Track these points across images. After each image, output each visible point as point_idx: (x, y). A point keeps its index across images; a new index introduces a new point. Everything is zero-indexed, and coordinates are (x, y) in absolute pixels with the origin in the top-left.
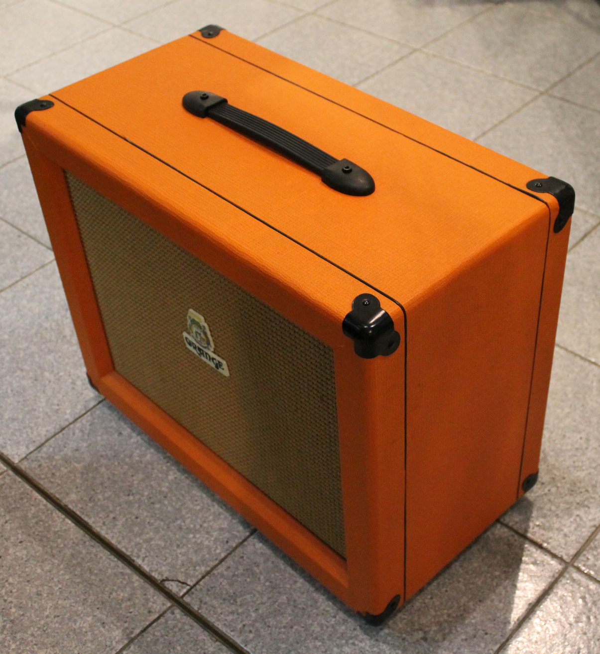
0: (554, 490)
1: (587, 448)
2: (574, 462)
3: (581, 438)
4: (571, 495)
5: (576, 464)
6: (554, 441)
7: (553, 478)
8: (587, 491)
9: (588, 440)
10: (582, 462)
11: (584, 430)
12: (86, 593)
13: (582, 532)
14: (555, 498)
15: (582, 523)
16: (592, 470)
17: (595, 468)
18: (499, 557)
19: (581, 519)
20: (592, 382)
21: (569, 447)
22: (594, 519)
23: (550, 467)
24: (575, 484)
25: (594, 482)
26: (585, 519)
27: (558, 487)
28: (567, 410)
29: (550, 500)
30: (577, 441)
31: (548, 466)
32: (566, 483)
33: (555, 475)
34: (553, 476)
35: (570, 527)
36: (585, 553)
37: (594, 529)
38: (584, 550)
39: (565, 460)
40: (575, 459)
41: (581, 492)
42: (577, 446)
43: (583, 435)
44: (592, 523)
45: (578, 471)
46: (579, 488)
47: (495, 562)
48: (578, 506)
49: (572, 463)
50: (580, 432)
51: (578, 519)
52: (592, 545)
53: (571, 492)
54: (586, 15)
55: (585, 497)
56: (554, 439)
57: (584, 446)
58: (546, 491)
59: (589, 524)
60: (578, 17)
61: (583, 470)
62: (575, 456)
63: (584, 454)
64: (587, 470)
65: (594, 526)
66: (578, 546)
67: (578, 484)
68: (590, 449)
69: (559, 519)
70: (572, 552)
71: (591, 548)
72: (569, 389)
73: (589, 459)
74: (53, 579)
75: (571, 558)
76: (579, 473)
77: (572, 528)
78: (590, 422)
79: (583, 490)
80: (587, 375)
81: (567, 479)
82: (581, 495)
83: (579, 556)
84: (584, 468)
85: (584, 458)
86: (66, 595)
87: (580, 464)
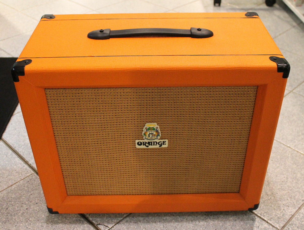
0: (272, 198)
1: (287, 182)
2: (281, 187)
3: (284, 177)
4: (280, 201)
5: (282, 188)
6: (273, 177)
7: (272, 193)
8: (287, 199)
9: (287, 178)
10: (285, 187)
11: (285, 174)
12: (63, 227)
13: (286, 217)
14: (273, 202)
15: (285, 213)
16: (290, 191)
17: (291, 190)
18: (248, 225)
19: (285, 212)
20: (289, 155)
21: (279, 181)
22: (291, 212)
23: (271, 188)
24: (282, 196)
25: (291, 196)
26: (287, 212)
27: (274, 197)
28: (278, 165)
29: (271, 202)
30: (283, 178)
31: (270, 188)
32: (278, 195)
33: (273, 192)
34: (272, 192)
35: (280, 214)
36: (287, 226)
37: (291, 216)
38: (287, 225)
39: (277, 186)
40: (282, 185)
41: (285, 200)
42: (282, 180)
43: (285, 176)
44: (290, 214)
45: (283, 191)
46: (284, 198)
47: (247, 227)
48: (284, 206)
49: (280, 187)
50: (283, 175)
51: (284, 211)
52: (290, 223)
53: (280, 200)
54: (282, 16)
55: (287, 202)
56: (272, 176)
57: (286, 181)
58: (269, 198)
59: (289, 214)
60: (279, 17)
61: (285, 191)
62: (282, 184)
63: (286, 184)
64: (287, 190)
65: (291, 215)
66: (285, 223)
67: (284, 197)
68: (288, 182)
69: (275, 211)
70: (282, 225)
71: (290, 224)
72: (279, 157)
73: (288, 186)
74: (49, 220)
75: (281, 228)
76: (284, 192)
77: (281, 215)
78: (288, 171)
79: (286, 199)
80: (286, 152)
81: (279, 194)
82: (285, 201)
83: (285, 227)
84: (286, 190)
85: (286, 186)
86: (54, 228)
87: (284, 188)
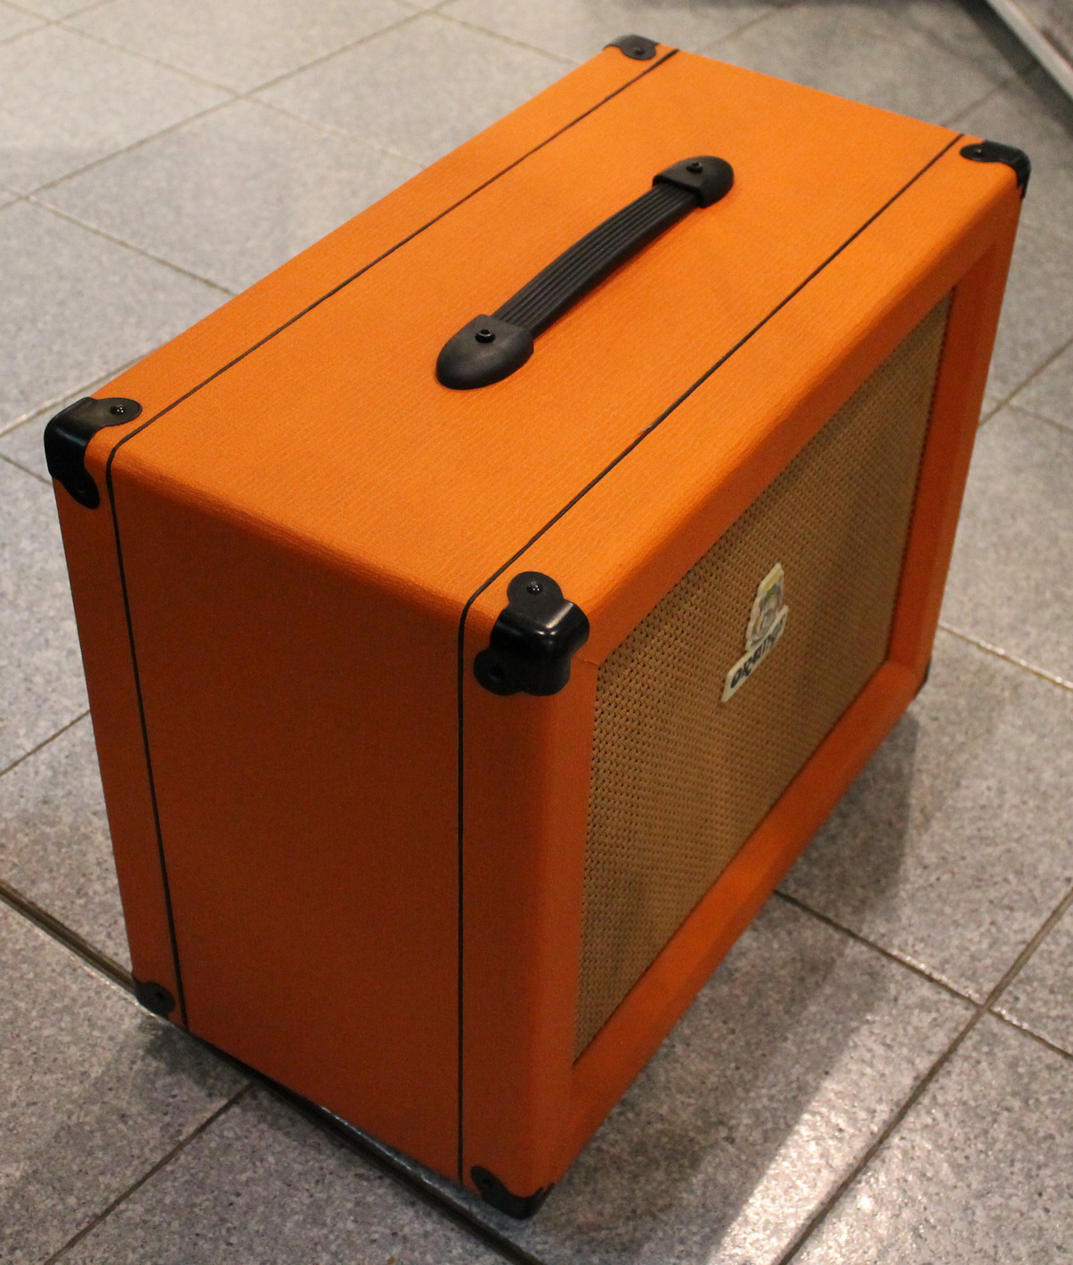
0: (946, 877)
1: (1000, 806)
2: (979, 830)
3: (989, 788)
4: (978, 887)
5: (984, 833)
6: (941, 792)
7: (943, 858)
8: (1006, 880)
9: (1001, 792)
10: (994, 830)
11: (993, 775)
12: (84, 1061)
13: (1002, 953)
14: (948, 893)
15: (1000, 936)
16: (1014, 845)
17: (1018, 840)
18: (855, 996)
19: (999, 930)
20: (1003, 689)
21: (969, 804)
22: (1023, 930)
23: (936, 838)
24: (983, 868)
25: (1018, 866)
26: (1006, 930)
27: (953, 874)
28: (960, 738)
29: (940, 896)
30: (983, 793)
31: (933, 836)
32: (967, 866)
33: (948, 852)
34: (943, 854)
35: (980, 942)
36: (1010, 988)
37: (1022, 947)
38: (1008, 984)
39: (962, 827)
40: (981, 824)
41: (996, 883)
42: (982, 802)
43: (992, 782)
44: (1019, 937)
45: (987, 845)
46: (992, 876)
47: (849, 1004)
48: (992, 907)
49: (975, 832)
50: (986, 778)
51: (993, 930)
52: (1022, 974)
53: (976, 883)
54: (947, 34)
55: (1003, 891)
56: (940, 788)
57: (996, 802)
58: (933, 878)
59: (1013, 938)
60: (933, 37)
61: (997, 845)
62: (980, 818)
63: (996, 816)
64: (1003, 843)
65: (1024, 942)
66: (999, 976)
67: (989, 869)
68: (1007, 806)
69: (960, 930)
70: (989, 987)
71: (1021, 981)
72: (962, 702)
73: (1006, 825)
74: (18, 1036)
75: (986, 997)
76: (989, 850)
77: (985, 945)
78: (1004, 760)
79: (998, 879)
80: (992, 677)
81: (969, 860)
82: (997, 887)
83: (1000, 995)
84: (998, 840)
85: (997, 824)
86: (46, 1065)
87: (991, 834)
